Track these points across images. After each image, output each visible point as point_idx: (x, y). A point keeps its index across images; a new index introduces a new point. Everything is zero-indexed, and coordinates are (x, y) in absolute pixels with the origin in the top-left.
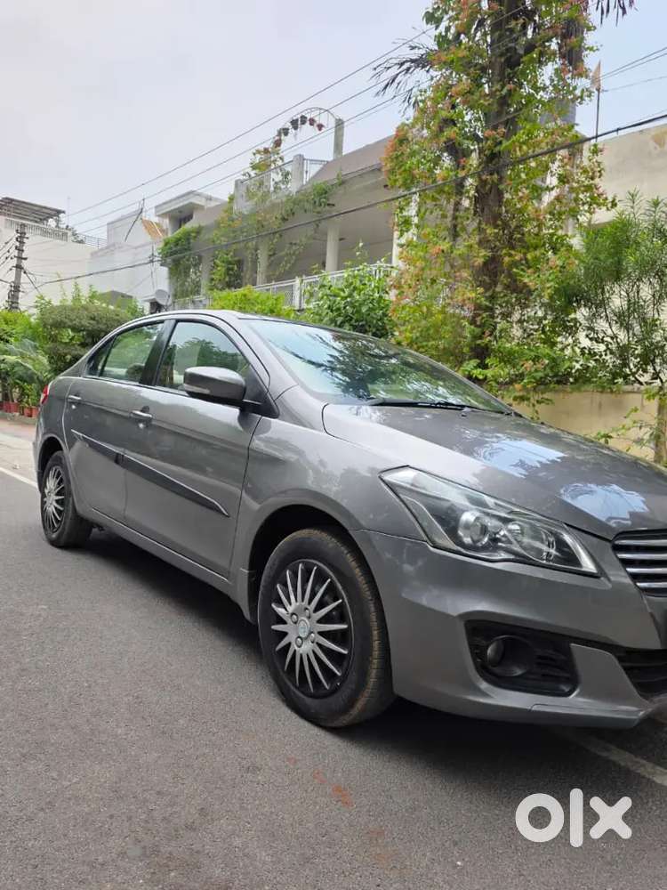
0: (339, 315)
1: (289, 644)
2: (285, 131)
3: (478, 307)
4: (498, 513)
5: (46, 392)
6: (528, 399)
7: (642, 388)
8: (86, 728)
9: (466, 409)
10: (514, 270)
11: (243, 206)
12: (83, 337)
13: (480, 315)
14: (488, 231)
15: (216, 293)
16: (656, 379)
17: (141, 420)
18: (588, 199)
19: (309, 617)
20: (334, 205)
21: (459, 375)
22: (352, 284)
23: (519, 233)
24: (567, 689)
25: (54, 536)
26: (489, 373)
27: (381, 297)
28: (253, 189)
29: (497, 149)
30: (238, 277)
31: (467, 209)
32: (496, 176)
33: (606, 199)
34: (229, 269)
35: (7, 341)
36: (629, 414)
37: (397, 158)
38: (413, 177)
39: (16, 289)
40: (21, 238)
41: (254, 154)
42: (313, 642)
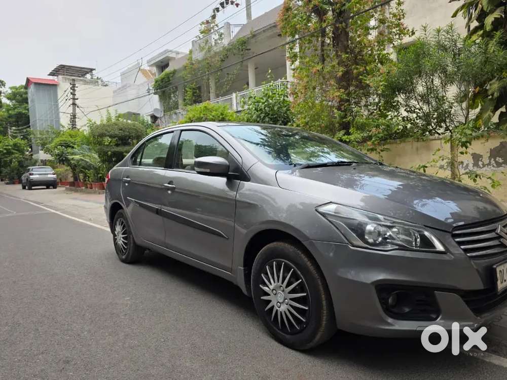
0: (261, 113)
1: (273, 306)
2: (217, 9)
3: (341, 100)
4: (386, 224)
5: (108, 177)
6: (376, 150)
7: (441, 137)
8: (169, 365)
9: (354, 164)
10: (360, 77)
11: (198, 56)
12: (116, 140)
13: (343, 105)
14: (343, 56)
15: (189, 107)
16: (447, 130)
17: (169, 189)
18: (398, 32)
19: (283, 291)
20: (250, 49)
21: (335, 140)
22: (267, 94)
23: (360, 56)
24: (434, 316)
25: (124, 257)
26: (352, 137)
27: (284, 100)
28: (203, 45)
29: (343, 8)
30: (199, 96)
31: (329, 44)
32: (344, 24)
33: (408, 30)
34: (194, 93)
35: (73, 147)
36: (435, 153)
37: (286, 19)
38: (296, 29)
39: (74, 116)
40: (73, 88)
41: (201, 25)
42: (287, 304)
